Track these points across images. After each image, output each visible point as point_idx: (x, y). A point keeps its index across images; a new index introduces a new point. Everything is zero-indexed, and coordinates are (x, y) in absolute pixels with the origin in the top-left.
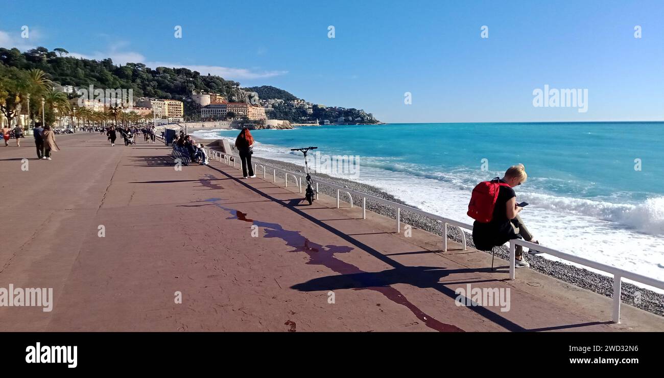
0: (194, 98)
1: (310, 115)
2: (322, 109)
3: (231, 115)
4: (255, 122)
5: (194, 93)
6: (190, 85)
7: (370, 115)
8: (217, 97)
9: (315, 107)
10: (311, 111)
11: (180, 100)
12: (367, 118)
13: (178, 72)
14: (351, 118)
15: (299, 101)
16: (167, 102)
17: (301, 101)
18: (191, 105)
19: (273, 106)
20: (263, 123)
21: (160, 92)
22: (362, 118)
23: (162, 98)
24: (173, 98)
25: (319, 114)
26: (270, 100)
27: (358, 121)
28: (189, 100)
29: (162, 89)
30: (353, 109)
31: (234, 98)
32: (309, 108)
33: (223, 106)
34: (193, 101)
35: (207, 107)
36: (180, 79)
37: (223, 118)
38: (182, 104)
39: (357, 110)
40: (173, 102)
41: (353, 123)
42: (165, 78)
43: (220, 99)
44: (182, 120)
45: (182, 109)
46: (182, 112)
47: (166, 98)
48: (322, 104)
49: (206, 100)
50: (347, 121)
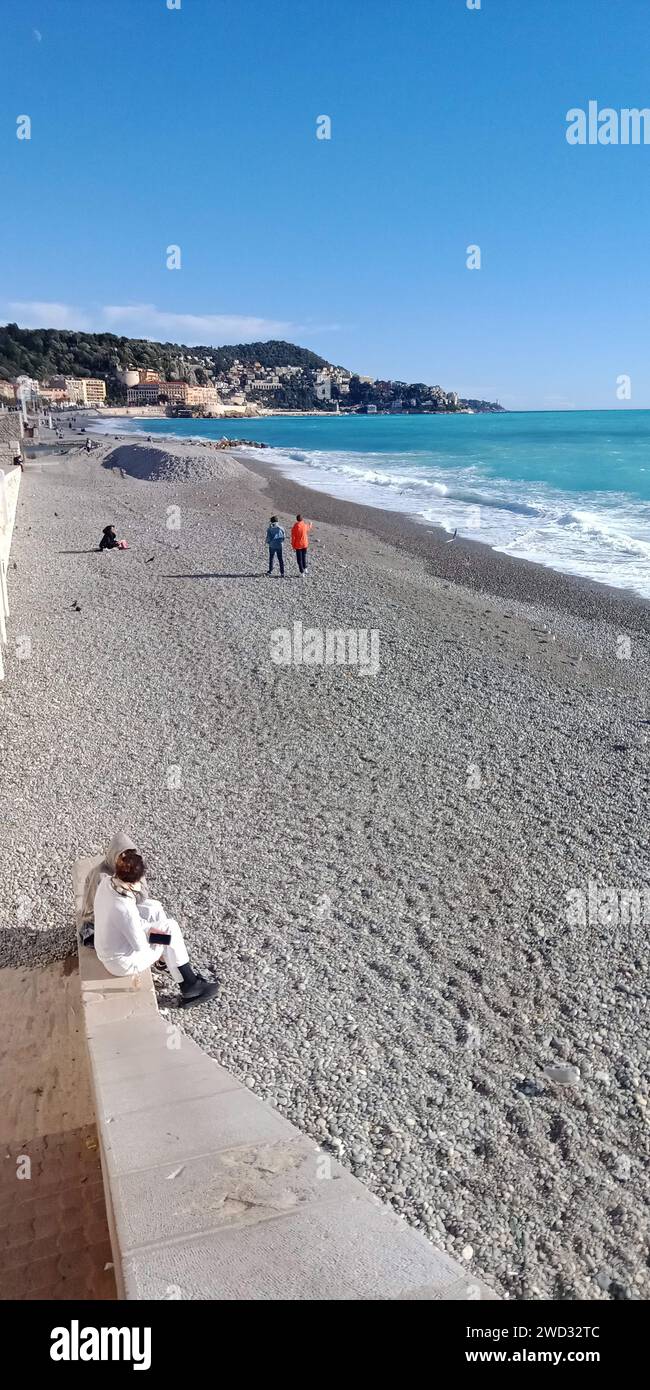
0: (119, 376)
1: (344, 396)
2: (367, 385)
3: (164, 398)
4: (193, 408)
5: (119, 369)
6: (113, 357)
7: (450, 396)
8: (148, 374)
9: (355, 381)
10: (346, 389)
11: (102, 378)
12: (444, 402)
13: (101, 339)
14: (414, 402)
15: (332, 369)
16: (85, 381)
17: (335, 369)
18: (115, 385)
19: (282, 380)
20: (203, 410)
21: (77, 367)
22: (435, 402)
23: (80, 376)
24: (93, 376)
25: (360, 395)
26: (277, 368)
27: (426, 407)
28: (113, 379)
29: (81, 363)
30: (420, 385)
31: (173, 374)
32: (344, 383)
33: (154, 386)
34: (117, 380)
35: (135, 387)
36: (102, 350)
37: (154, 403)
38: (104, 384)
39: (429, 386)
40: (93, 381)
41: (418, 410)
42: (83, 348)
43: (152, 376)
44: (101, 404)
45: (104, 390)
46: (105, 393)
47: (84, 376)
48: (368, 376)
49: (133, 378)
50: (406, 407)
